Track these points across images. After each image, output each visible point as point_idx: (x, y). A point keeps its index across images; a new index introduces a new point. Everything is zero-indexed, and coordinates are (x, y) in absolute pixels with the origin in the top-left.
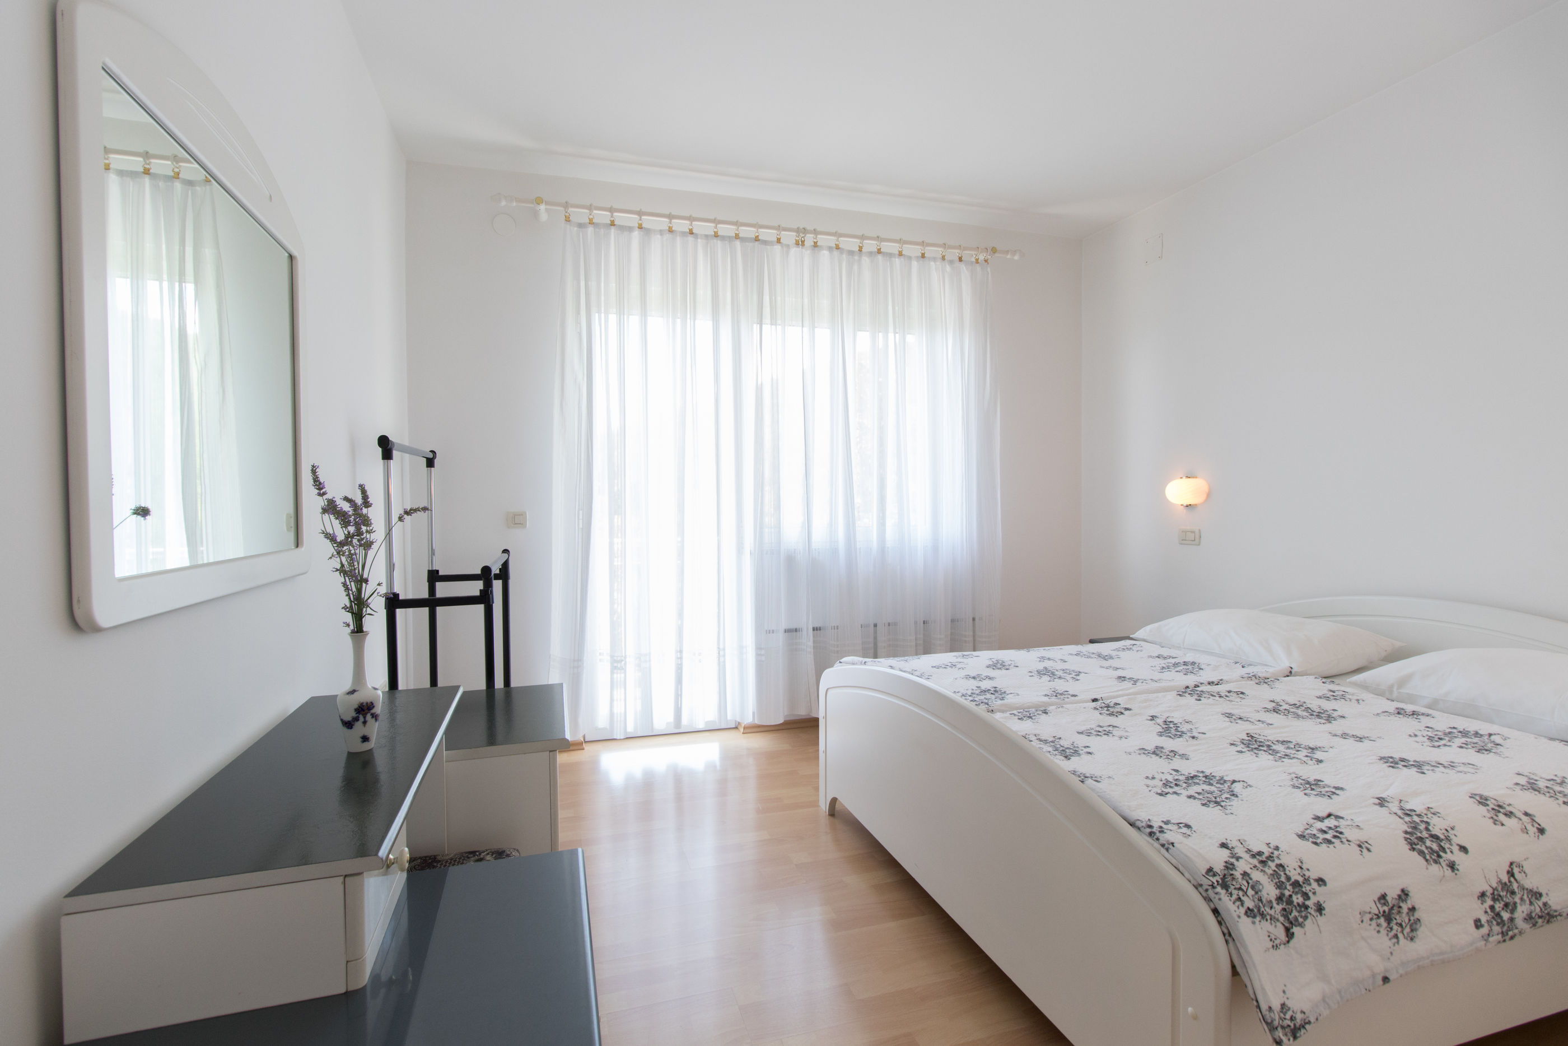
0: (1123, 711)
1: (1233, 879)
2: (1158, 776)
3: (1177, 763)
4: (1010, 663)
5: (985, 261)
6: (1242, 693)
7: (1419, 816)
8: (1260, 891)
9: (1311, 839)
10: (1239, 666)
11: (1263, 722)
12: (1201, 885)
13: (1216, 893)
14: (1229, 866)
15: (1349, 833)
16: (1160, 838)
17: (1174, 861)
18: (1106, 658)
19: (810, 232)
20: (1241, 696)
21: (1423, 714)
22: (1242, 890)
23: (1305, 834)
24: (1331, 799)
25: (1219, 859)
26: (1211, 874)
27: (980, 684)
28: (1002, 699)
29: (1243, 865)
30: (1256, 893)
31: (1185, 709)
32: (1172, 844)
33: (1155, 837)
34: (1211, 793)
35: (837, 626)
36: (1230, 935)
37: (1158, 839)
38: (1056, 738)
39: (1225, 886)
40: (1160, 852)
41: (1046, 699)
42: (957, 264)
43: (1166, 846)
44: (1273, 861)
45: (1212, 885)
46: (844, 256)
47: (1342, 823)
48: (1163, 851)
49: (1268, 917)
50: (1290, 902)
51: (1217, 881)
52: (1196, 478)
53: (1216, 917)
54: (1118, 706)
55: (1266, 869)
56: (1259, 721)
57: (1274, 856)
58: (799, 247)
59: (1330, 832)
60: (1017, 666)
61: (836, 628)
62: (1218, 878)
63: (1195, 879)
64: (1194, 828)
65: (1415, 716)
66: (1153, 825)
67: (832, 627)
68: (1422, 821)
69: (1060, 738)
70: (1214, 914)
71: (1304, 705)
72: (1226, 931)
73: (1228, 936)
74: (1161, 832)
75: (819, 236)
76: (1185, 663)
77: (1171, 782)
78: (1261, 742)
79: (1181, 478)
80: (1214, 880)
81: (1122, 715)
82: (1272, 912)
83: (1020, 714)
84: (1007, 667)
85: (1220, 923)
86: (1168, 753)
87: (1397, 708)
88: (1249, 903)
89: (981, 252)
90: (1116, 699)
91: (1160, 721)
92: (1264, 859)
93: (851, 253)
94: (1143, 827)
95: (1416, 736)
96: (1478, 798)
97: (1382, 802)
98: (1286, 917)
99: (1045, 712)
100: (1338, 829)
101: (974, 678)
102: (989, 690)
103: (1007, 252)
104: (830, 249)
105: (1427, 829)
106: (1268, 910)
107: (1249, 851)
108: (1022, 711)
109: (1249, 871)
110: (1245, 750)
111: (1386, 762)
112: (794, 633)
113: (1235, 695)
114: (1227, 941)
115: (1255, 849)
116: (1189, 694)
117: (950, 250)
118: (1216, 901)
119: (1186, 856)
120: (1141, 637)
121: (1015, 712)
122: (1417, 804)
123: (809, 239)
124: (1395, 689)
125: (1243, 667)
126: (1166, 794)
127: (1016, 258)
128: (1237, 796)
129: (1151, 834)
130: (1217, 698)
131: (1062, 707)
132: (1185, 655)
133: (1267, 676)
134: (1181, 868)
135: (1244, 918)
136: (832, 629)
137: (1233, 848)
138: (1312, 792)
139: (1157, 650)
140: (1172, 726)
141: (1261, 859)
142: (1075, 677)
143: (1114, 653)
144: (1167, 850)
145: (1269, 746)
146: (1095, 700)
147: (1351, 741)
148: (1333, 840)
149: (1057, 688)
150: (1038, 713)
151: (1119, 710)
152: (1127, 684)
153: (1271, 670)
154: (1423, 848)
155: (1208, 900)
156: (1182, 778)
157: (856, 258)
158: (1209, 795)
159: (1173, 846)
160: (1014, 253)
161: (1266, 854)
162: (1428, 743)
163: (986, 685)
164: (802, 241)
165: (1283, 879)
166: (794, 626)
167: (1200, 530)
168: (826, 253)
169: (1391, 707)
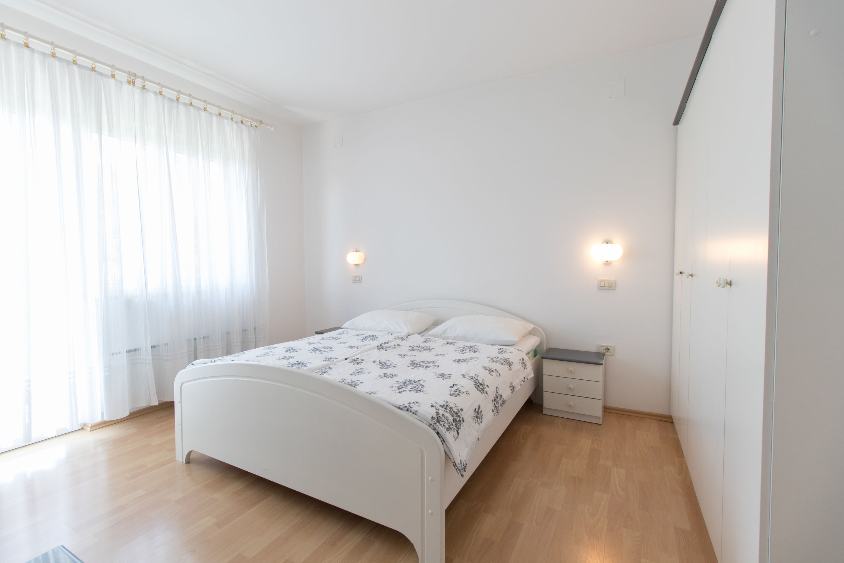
0: (361, 361)
1: (440, 418)
2: (394, 386)
3: (396, 379)
4: (296, 348)
5: (256, 127)
6: (399, 345)
7: (475, 378)
8: (448, 420)
9: (454, 395)
10: (390, 334)
11: (412, 355)
12: (431, 424)
13: (437, 426)
14: (438, 414)
15: (463, 390)
16: (412, 410)
17: (419, 418)
18: (337, 339)
19: (139, 78)
20: (399, 346)
21: (454, 343)
22: (444, 421)
23: (451, 394)
24: (450, 379)
25: (433, 412)
26: (433, 419)
27: (289, 361)
28: (305, 366)
29: (441, 412)
30: (448, 421)
31: (383, 356)
32: (417, 411)
33: (410, 410)
34: (415, 387)
35: (167, 344)
36: (443, 440)
37: (411, 411)
38: (343, 379)
39: (439, 422)
40: (412, 416)
41: (325, 362)
42: (240, 124)
43: (415, 413)
44: (448, 407)
45: (435, 423)
46: (166, 101)
47: (459, 386)
48: (414, 415)
49: (452, 429)
50: (456, 421)
51: (436, 421)
52: (359, 252)
53: (438, 435)
54: (358, 360)
55: (447, 411)
56: (411, 355)
57: (448, 405)
58: (131, 86)
59: (457, 391)
60: (301, 349)
61: (166, 345)
62: (436, 420)
63: (428, 423)
64: (420, 403)
65: (453, 344)
66: (407, 406)
67: (165, 344)
68: (476, 380)
69: (345, 379)
70: (437, 434)
71: (420, 346)
72: (442, 440)
73: (443, 441)
74: (411, 408)
75: (146, 82)
76: (370, 336)
77: (400, 387)
78: (416, 363)
79: (353, 252)
80: (435, 420)
81: (362, 363)
82: (453, 427)
83: (319, 372)
84: (296, 350)
85: (440, 437)
86: (390, 375)
87: (447, 342)
88: (447, 426)
89: (254, 121)
90: (356, 356)
91: (378, 362)
92: (446, 407)
93: (171, 100)
94: (403, 408)
95: (456, 351)
96: (484, 368)
97: (464, 376)
98: (456, 427)
99: (330, 369)
100: (459, 389)
101: (283, 359)
102: (295, 363)
103: (268, 125)
104: (155, 93)
105: (479, 382)
106: (452, 426)
107: (440, 405)
108: (319, 370)
109: (443, 413)
110: (413, 367)
111: (456, 362)
112: (134, 352)
113: (397, 346)
114: (443, 444)
115: (442, 405)
116: (382, 349)
117: (236, 115)
118: (437, 429)
119: (423, 414)
120: (346, 327)
121: (316, 371)
122: (472, 374)
123: (139, 82)
124: (442, 335)
125: (392, 334)
126: (401, 392)
127: (272, 129)
128: (424, 386)
129: (407, 410)
130: (392, 349)
131: (336, 364)
132: (367, 332)
133: (402, 337)
134: (422, 420)
135: (447, 432)
136: (165, 345)
137: (435, 406)
138: (444, 378)
139: (356, 333)
140: (383, 364)
141: (445, 407)
142: (330, 349)
143: (338, 336)
144: (416, 414)
145: (420, 364)
146: (346, 359)
147: (441, 356)
148: (460, 393)
149: (326, 356)
150: (327, 370)
151: (360, 361)
152: (355, 349)
153: (403, 334)
154: (480, 389)
155: (435, 429)
156: (402, 384)
157: (175, 104)
158: (415, 388)
159: (417, 412)
160: (272, 126)
161: (445, 405)
162: (461, 353)
163: (292, 361)
164: (133, 82)
165: (453, 413)
166: (133, 348)
167: (361, 276)
168: (152, 95)
169: (445, 341)
